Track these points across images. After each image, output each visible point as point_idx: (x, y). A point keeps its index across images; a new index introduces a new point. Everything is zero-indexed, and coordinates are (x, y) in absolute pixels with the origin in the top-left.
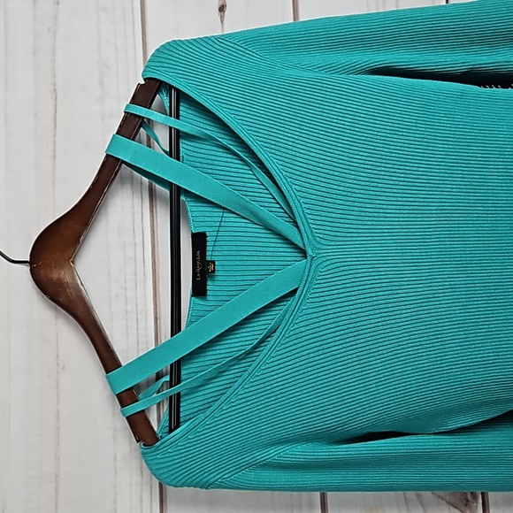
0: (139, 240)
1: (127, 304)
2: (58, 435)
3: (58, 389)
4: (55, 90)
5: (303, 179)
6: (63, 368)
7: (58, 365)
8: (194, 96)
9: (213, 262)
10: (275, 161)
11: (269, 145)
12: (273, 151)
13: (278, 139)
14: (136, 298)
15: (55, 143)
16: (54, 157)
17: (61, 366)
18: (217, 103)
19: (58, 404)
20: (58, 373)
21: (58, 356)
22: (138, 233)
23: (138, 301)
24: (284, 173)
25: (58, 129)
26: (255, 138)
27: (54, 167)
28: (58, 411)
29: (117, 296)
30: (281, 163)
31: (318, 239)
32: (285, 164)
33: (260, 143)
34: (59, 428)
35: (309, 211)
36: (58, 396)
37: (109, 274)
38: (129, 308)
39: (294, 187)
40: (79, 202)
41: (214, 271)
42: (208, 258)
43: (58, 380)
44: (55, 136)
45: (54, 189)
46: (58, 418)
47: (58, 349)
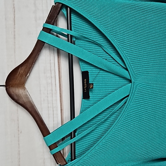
0: (53, 75)
1: (48, 104)
2: (19, 162)
3: (19, 141)
4: (14, 7)
5: (128, 49)
6: (21, 132)
7: (19, 131)
8: (78, 11)
9: (93, 84)
10: (116, 40)
11: (112, 34)
12: (114, 36)
13: (117, 31)
14: (52, 101)
15: (15, 32)
16: (15, 38)
17: (20, 132)
18: (88, 15)
19: (19, 148)
20: (19, 134)
21: (18, 127)
22: (53, 72)
23: (54, 102)
24: (120, 46)
25: (15, 25)
26: (106, 30)
27: (15, 43)
28: (19, 151)
29: (44, 100)
30: (119, 41)
31: (136, 74)
32: (120, 42)
33: (109, 33)
34: (19, 159)
35: (132, 62)
36: (19, 144)
37: (40, 91)
38: (49, 105)
39: (124, 52)
40: (27, 59)
41: (92, 88)
42: (90, 82)
43: (19, 137)
44: (15, 28)
45: (15, 52)
46: (19, 154)
47: (18, 124)
